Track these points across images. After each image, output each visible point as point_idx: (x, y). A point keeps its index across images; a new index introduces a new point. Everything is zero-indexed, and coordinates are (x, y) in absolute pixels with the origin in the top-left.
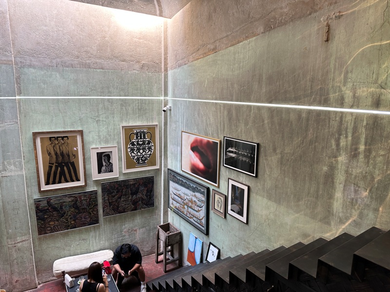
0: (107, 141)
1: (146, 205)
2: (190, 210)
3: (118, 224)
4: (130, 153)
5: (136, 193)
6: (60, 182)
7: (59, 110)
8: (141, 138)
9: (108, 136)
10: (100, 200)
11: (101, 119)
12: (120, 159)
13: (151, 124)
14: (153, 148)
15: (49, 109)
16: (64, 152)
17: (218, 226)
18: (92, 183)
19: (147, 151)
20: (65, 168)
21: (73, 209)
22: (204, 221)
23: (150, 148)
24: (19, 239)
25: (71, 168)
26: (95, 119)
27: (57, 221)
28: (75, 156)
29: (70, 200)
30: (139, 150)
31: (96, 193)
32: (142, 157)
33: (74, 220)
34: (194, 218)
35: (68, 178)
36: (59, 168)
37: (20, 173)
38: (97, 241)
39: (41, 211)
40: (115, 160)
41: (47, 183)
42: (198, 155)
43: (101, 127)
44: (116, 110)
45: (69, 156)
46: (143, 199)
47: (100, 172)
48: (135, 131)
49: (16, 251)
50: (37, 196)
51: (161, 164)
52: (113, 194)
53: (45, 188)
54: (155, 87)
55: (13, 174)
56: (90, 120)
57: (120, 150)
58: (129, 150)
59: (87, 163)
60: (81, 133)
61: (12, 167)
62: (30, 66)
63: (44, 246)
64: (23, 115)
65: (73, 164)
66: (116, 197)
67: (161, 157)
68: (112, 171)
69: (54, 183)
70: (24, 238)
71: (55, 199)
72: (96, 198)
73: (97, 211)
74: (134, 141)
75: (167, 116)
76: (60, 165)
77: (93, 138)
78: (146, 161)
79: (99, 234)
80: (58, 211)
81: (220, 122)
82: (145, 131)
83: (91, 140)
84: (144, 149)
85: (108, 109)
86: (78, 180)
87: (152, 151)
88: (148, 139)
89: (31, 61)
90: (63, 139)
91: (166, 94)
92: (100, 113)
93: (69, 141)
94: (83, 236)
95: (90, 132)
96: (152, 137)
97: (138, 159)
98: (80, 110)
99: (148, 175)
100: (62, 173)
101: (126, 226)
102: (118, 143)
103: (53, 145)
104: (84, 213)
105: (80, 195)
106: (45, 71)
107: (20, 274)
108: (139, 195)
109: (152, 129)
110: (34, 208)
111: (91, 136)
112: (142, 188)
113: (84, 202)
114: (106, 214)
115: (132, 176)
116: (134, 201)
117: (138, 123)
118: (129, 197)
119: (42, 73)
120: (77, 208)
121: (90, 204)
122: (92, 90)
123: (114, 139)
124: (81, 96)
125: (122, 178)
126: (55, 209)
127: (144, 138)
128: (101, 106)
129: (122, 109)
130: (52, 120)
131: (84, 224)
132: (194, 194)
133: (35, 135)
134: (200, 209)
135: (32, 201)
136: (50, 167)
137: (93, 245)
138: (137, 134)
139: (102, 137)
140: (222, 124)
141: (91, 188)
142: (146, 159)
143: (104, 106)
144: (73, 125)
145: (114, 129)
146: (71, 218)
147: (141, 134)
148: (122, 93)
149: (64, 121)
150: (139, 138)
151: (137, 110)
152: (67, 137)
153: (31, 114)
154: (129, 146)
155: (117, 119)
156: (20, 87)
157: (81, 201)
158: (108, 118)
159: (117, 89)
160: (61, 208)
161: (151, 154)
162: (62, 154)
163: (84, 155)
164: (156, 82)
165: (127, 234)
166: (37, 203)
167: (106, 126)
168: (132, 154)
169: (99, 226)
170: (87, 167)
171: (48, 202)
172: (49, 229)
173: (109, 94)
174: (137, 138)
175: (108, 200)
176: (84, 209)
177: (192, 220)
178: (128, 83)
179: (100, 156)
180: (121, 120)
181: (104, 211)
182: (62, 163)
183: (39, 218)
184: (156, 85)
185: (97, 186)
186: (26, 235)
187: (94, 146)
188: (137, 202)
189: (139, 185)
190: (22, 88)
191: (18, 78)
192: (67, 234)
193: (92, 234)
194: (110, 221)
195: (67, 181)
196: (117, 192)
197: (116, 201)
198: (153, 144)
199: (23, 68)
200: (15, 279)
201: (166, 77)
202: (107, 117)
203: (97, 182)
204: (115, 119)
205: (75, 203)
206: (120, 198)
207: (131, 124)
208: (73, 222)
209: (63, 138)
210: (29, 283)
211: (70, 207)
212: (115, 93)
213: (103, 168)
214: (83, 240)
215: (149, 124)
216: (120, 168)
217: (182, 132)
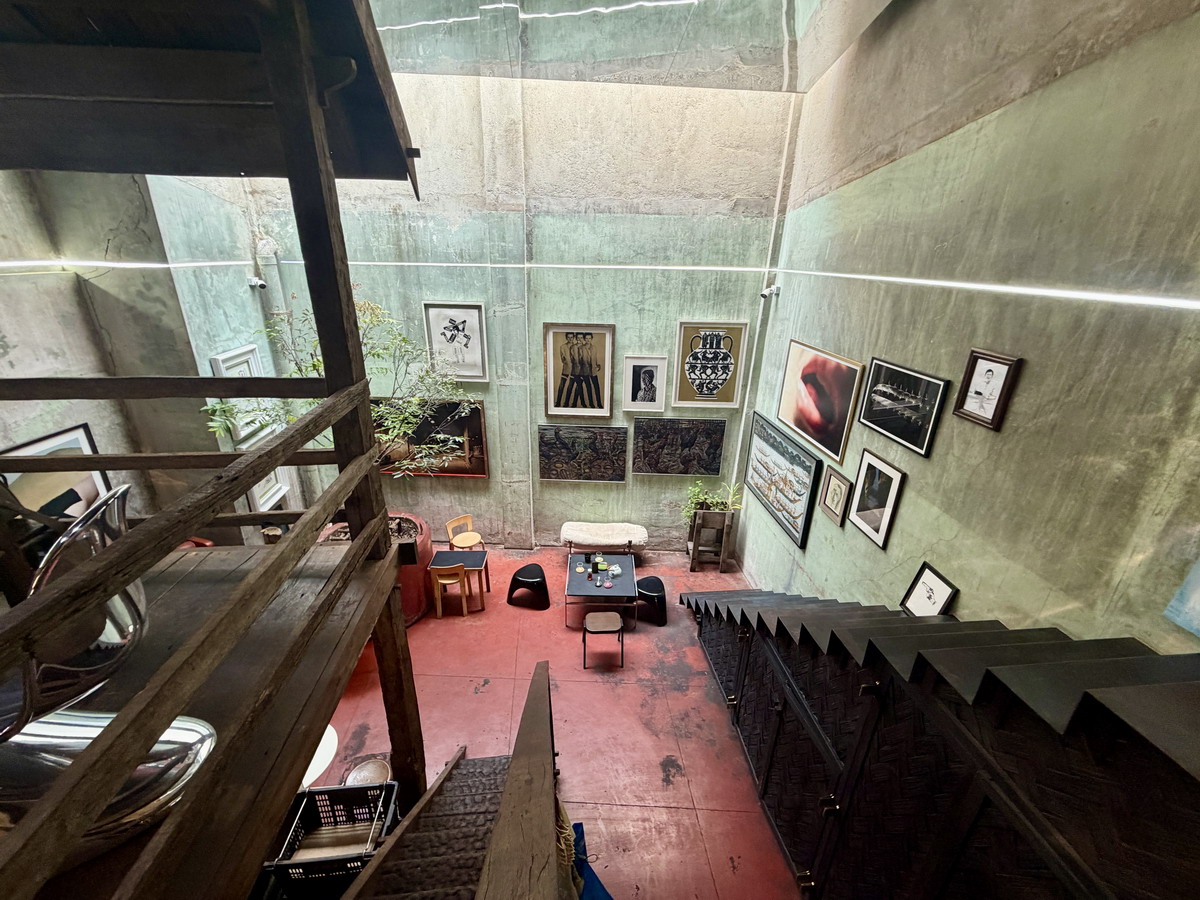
0: (651, 348)
1: (705, 469)
2: (779, 494)
3: (654, 490)
4: (687, 373)
5: (689, 444)
6: (574, 406)
7: (584, 289)
8: (711, 347)
9: (654, 338)
10: (630, 446)
11: (647, 307)
12: (669, 382)
13: (735, 321)
14: (732, 368)
15: (568, 286)
16: (585, 359)
17: (826, 539)
18: (621, 415)
19: (720, 373)
20: (584, 385)
21: (589, 451)
22: (800, 522)
23: (725, 368)
24: (516, 478)
25: (592, 386)
26: (637, 307)
27: (567, 463)
28: (600, 367)
29: (586, 435)
30: (704, 368)
31: (626, 433)
32: (709, 383)
33: (590, 468)
34: (784, 512)
35: (587, 402)
36: (575, 384)
37: (522, 383)
38: (620, 507)
39: (546, 444)
40: (660, 382)
41: (557, 405)
42: (813, 392)
43: (645, 321)
44: (673, 291)
45: (591, 365)
46: (700, 459)
47: (634, 398)
48: (702, 333)
49: (511, 493)
50: (543, 421)
51: (744, 402)
52: (652, 439)
53: (554, 411)
54: (754, 247)
55: (513, 383)
56: (629, 308)
57: (670, 364)
58: (687, 367)
59: (616, 381)
60: (612, 328)
61: (514, 373)
62: (547, 213)
63: (547, 496)
64: (533, 294)
65: (595, 379)
66: (656, 445)
67: (745, 386)
68: (653, 399)
69: (566, 405)
70: (521, 478)
71: (566, 431)
72: (625, 440)
73: (625, 461)
74: (697, 350)
75: (770, 307)
76: (577, 379)
77: (630, 339)
78: (715, 392)
79: (624, 498)
80: (568, 449)
81: (872, 326)
82: (721, 334)
83: (627, 342)
84: (714, 369)
85: (660, 289)
86: (601, 406)
87: (730, 373)
88: (724, 351)
89: (549, 203)
90: (584, 337)
91: (774, 262)
92: (646, 297)
93: (593, 342)
94: (601, 495)
95: (626, 329)
96: (733, 346)
97: (701, 386)
98: (615, 289)
99: (715, 417)
100: (579, 392)
101: (667, 495)
102: (670, 352)
103: (570, 345)
104: (605, 459)
105: (602, 430)
106: (568, 221)
107: (514, 524)
108: (696, 450)
109: (734, 331)
110: (537, 437)
111: (627, 336)
112: (701, 439)
113: (606, 443)
114: (637, 469)
115: (686, 414)
116: (685, 457)
117: (711, 319)
118: (676, 450)
119: (564, 224)
120: (595, 450)
121: (614, 449)
122: (638, 254)
123: (665, 345)
124: (620, 263)
125: (669, 415)
126: (565, 446)
127: (718, 347)
128: (649, 283)
129: (685, 289)
130: (572, 305)
131: (602, 478)
132: (791, 467)
133: (547, 327)
134: (797, 498)
135: (536, 428)
136: (564, 381)
137: (612, 513)
138: (705, 339)
139: (644, 340)
140: (875, 328)
141: (620, 422)
142: (716, 387)
143: (655, 283)
144: (601, 314)
145: (666, 327)
146: (585, 464)
147: (712, 340)
148: (689, 259)
149: (589, 307)
150: (708, 346)
151: (712, 292)
152: (591, 334)
153: (543, 293)
154: (687, 360)
155: (674, 307)
156: (531, 249)
157: (602, 440)
158: (659, 305)
159: (680, 252)
160: (573, 445)
161: (725, 380)
162: (582, 362)
163: (613, 368)
164: (757, 237)
165: (667, 509)
166: (542, 431)
167: (654, 321)
168: (692, 375)
169: (625, 486)
170: (616, 387)
171: (556, 433)
172: (554, 472)
173: (665, 262)
174: (704, 346)
175: (643, 447)
176: (604, 453)
177: (779, 514)
178: (703, 240)
179: (637, 370)
180: (681, 311)
181: (634, 464)
182: (579, 376)
183: (542, 455)
184: (757, 242)
185: (628, 421)
186: (523, 474)
187: (630, 354)
188: (690, 461)
189: (696, 433)
190: (534, 250)
191: (529, 235)
192: (577, 486)
193: (613, 494)
194: (643, 482)
195: (585, 406)
196: (658, 437)
197: (656, 451)
198: (732, 361)
199: (538, 216)
200: (508, 530)
201: (780, 225)
202: (657, 305)
203: (628, 414)
204: (669, 308)
205: (593, 443)
206: (662, 448)
207: (698, 318)
208: (587, 471)
209: (585, 335)
210: (525, 541)
211: (585, 446)
212: (676, 260)
213: (641, 394)
214: (600, 500)
215: (731, 321)
216: (667, 397)
217: (792, 341)
